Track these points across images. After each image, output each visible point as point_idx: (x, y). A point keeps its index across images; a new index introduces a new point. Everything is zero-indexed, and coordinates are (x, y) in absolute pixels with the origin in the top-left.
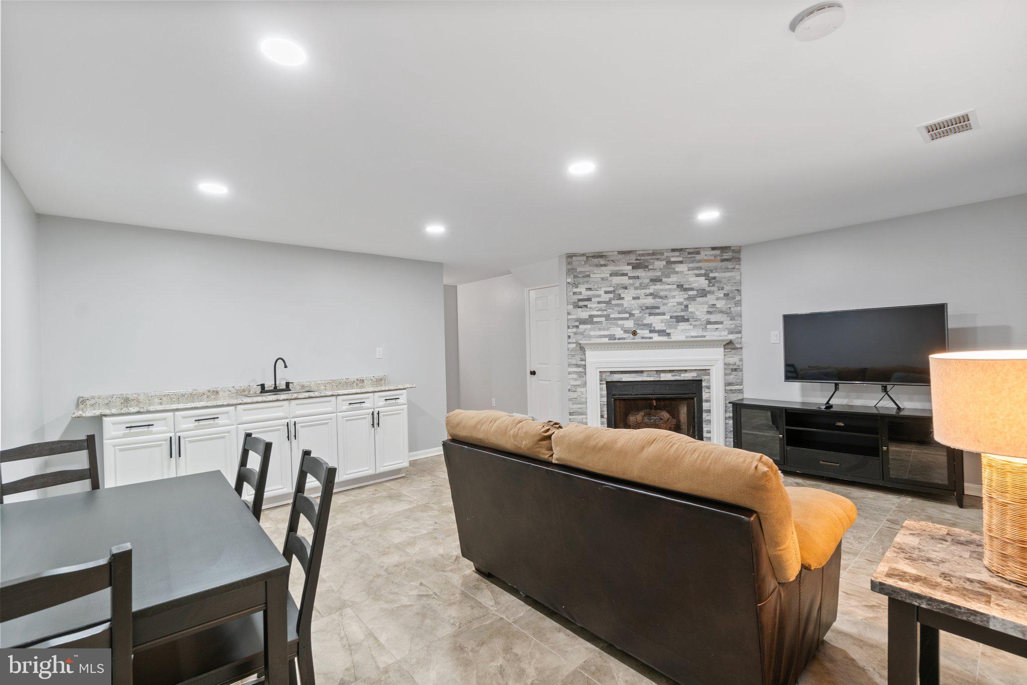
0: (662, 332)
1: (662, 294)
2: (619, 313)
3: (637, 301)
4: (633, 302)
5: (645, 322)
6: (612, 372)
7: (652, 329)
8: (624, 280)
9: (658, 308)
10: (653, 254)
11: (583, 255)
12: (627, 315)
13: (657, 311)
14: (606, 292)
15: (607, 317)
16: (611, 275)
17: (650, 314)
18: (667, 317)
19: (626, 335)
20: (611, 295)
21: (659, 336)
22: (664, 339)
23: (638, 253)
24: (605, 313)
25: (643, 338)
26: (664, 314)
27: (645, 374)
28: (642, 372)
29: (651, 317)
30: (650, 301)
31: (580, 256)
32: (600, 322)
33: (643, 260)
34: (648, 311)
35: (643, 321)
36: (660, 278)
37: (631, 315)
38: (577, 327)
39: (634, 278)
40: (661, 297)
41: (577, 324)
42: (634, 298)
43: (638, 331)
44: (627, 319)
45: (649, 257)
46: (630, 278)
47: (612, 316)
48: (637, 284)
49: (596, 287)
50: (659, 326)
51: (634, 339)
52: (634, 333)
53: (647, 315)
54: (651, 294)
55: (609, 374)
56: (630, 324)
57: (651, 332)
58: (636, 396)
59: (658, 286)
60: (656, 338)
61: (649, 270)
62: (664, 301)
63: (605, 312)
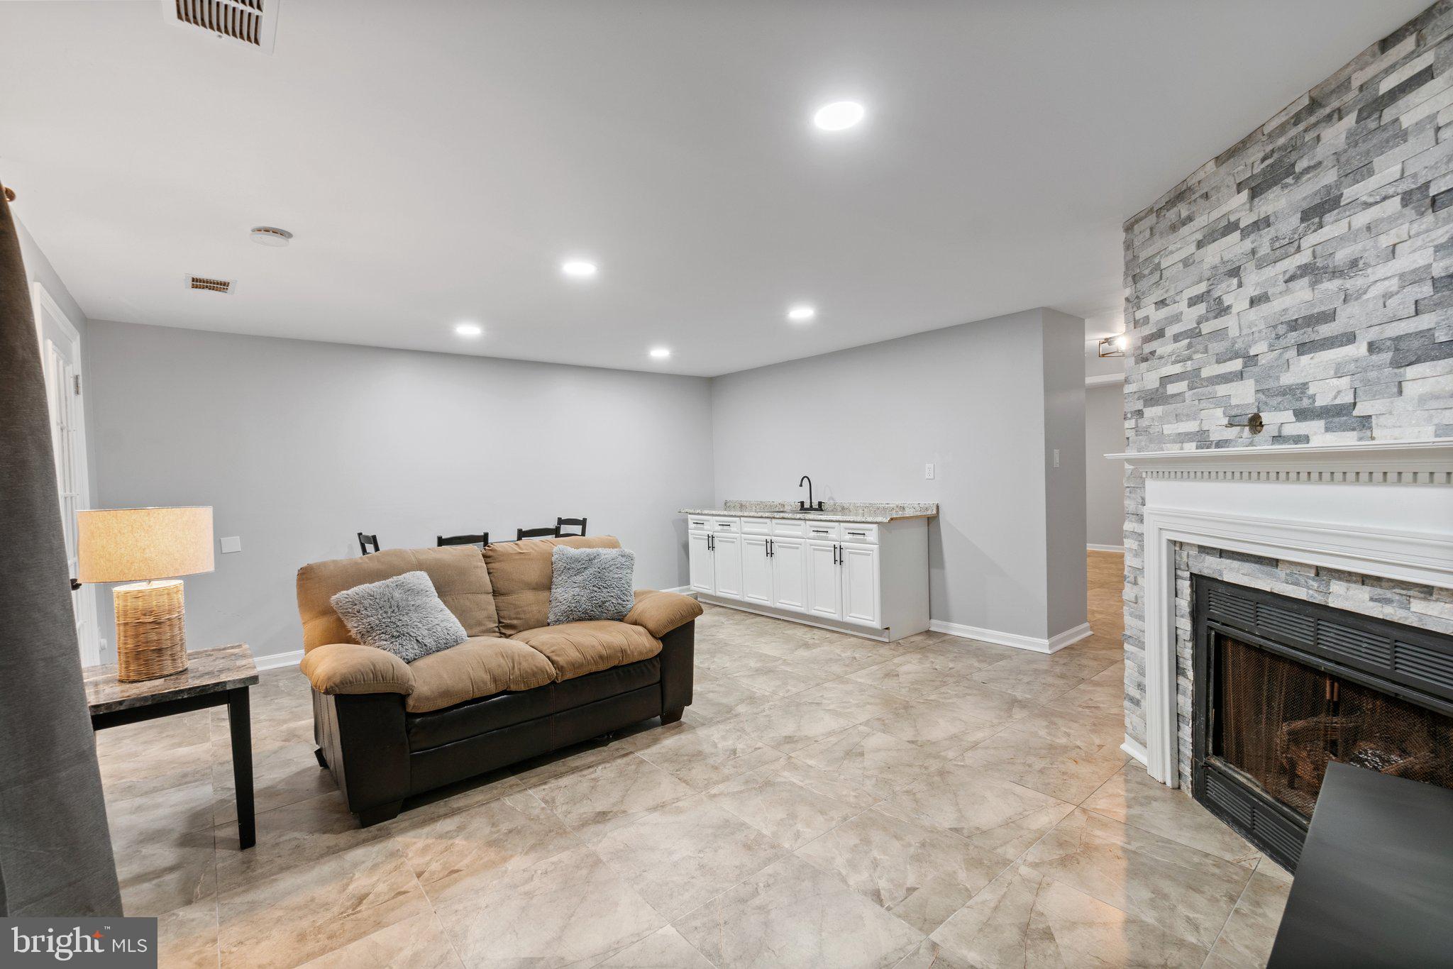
0: (1337, 415)
1: (1342, 256)
2: (1218, 362)
3: (1264, 309)
4: (1254, 314)
5: (1287, 379)
6: (1203, 549)
7: (1305, 403)
8: (1232, 246)
9: (1329, 317)
10: (1314, 104)
11: (1151, 211)
12: (1237, 365)
13: (1325, 330)
14: (1193, 302)
15: (1193, 378)
16: (1200, 245)
17: (1303, 348)
18: (1359, 349)
19: (1232, 433)
20: (1201, 309)
21: (1327, 429)
22: (1347, 440)
23: (1267, 130)
24: (1189, 365)
25: (1278, 438)
26: (1350, 338)
27: (1281, 572)
28: (1275, 562)
29: (1305, 359)
30: (1300, 298)
31: (1146, 217)
32: (1178, 396)
33: (1280, 149)
34: (1294, 337)
35: (1278, 378)
36: (1335, 192)
37: (1251, 360)
38: (1140, 413)
39: (1257, 226)
40: (1336, 273)
41: (1139, 405)
42: (1253, 302)
43: (1266, 417)
44: (1240, 376)
45: (1301, 127)
46: (1246, 233)
47: (1205, 373)
48: (1264, 250)
49: (1172, 293)
50: (1327, 392)
51: (1251, 444)
52: (1255, 423)
53: (1293, 353)
54: (1305, 270)
55: (1194, 552)
56: (1244, 394)
57: (1301, 415)
58: (1262, 641)
59: (1333, 228)
60: (1321, 437)
61: (1298, 178)
62: (1349, 284)
63: (1189, 362)
